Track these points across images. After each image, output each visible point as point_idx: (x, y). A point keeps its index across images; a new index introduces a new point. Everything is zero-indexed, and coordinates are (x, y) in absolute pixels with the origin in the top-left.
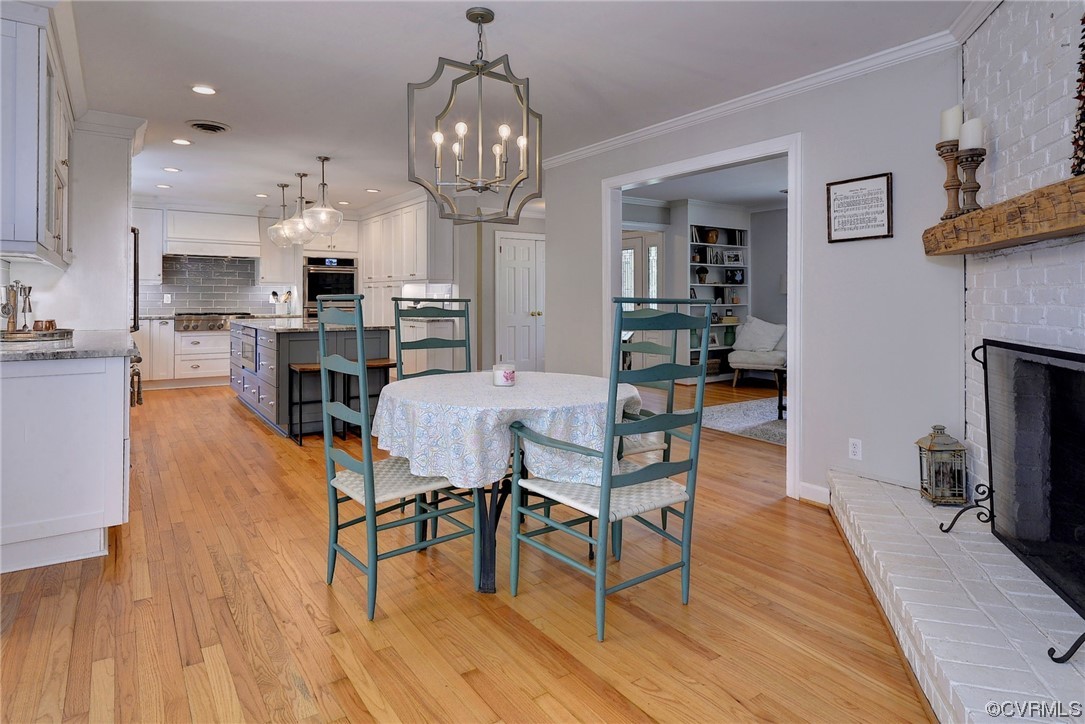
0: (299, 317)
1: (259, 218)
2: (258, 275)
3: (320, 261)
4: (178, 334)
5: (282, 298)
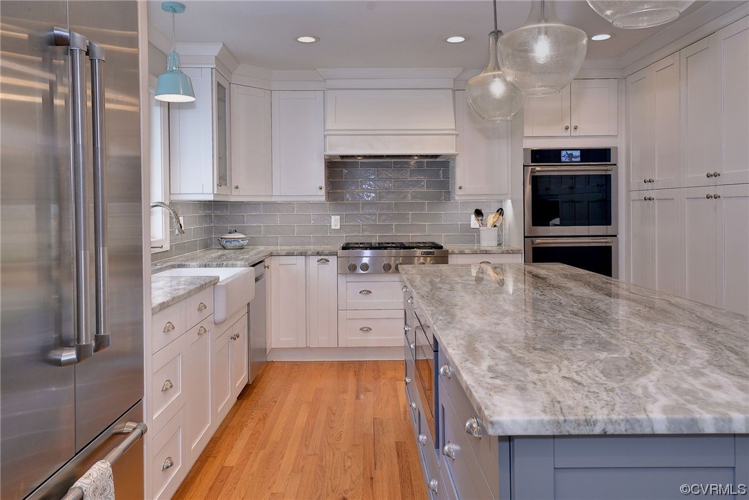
0: (518, 252)
1: (454, 91)
2: (454, 184)
3: (550, 156)
4: (342, 279)
5: (491, 219)
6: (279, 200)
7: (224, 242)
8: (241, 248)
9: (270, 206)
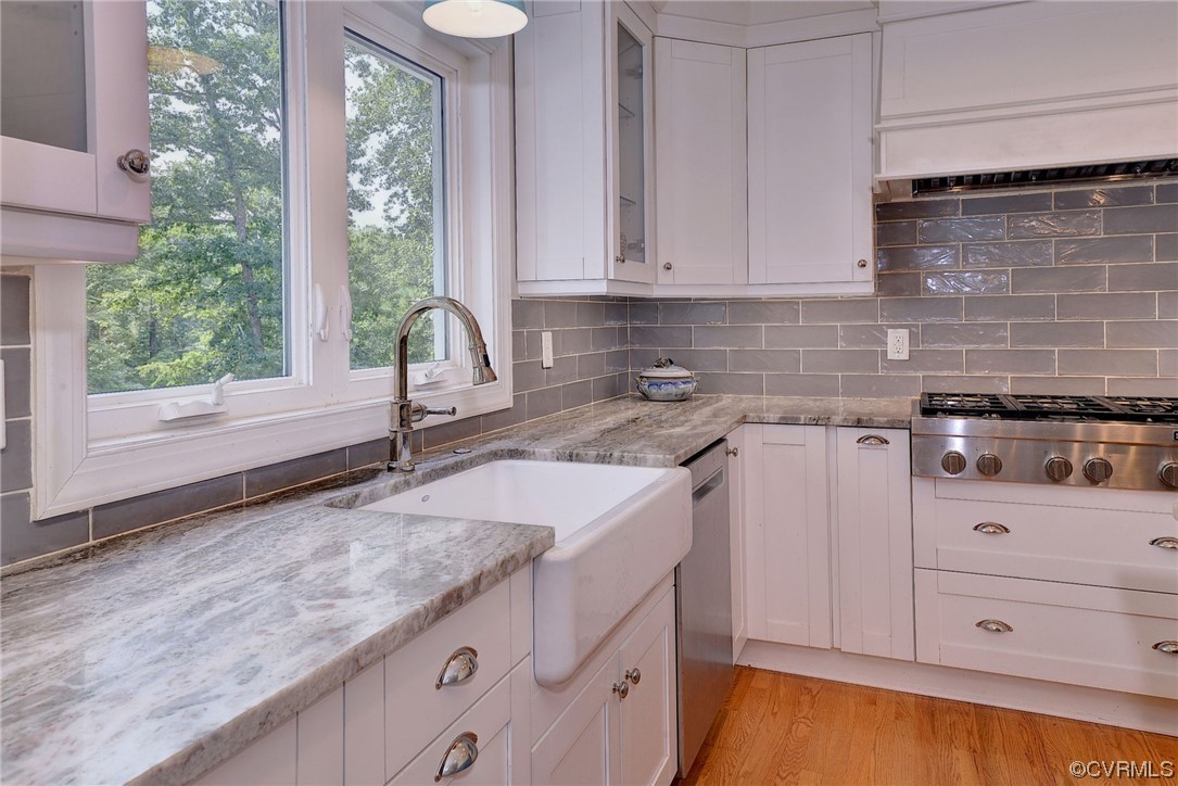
4: (922, 488)
6: (764, 293)
7: (645, 386)
8: (683, 398)
9: (744, 309)
